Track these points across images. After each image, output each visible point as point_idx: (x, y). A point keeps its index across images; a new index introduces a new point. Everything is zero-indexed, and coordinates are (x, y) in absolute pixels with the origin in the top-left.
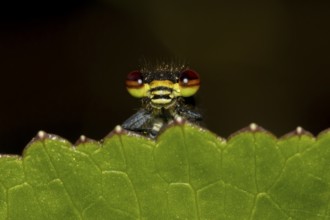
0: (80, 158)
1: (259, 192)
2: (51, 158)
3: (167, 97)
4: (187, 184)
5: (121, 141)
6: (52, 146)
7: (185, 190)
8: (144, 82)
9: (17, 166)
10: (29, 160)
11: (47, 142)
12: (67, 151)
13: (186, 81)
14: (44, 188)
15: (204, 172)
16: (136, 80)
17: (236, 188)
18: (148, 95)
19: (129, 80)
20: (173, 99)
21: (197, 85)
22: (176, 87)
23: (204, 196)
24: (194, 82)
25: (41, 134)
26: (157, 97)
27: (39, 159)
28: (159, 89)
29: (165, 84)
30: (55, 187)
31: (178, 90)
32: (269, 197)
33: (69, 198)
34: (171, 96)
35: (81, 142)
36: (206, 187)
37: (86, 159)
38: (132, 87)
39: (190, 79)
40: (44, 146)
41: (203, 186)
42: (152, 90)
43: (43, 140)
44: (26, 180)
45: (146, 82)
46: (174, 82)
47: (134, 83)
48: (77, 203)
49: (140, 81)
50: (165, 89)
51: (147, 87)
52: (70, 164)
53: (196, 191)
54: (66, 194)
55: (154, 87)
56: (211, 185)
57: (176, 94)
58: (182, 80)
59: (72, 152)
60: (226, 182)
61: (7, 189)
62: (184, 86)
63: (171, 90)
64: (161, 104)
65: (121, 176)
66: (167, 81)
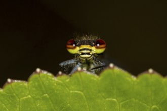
0: (58, 84)
1: (153, 105)
2: (43, 83)
3: (89, 54)
4: (115, 100)
5: (80, 75)
6: (44, 77)
7: (114, 102)
8: (76, 46)
9: (25, 87)
10: (31, 84)
11: (41, 75)
12: (52, 80)
13: (98, 45)
14: (39, 99)
15: (124, 94)
16: (72, 45)
17: (141, 102)
18: (78, 52)
19: (68, 44)
20: (92, 55)
21: (104, 47)
22: (93, 48)
23: (124, 106)
24: (103, 46)
25: (38, 70)
26: (83, 54)
27: (36, 84)
28: (84, 49)
29: (88, 47)
30: (45, 98)
31: (95, 50)
32: (158, 108)
33: (52, 105)
34: (91, 54)
35: (59, 75)
36: (125, 102)
37: (62, 85)
38: (70, 48)
39: (100, 44)
40: (40, 77)
41: (124, 101)
42: (81, 50)
43: (39, 73)
44: (29, 94)
45: (77, 46)
46: (92, 46)
47: (71, 46)
48: (57, 108)
49: (74, 45)
50: (88, 49)
51: (78, 48)
52: (53, 87)
53: (119, 103)
54: (51, 102)
55: (81, 48)
56: (127, 101)
57: (93, 52)
58: (96, 45)
59: (55, 80)
60: (136, 99)
61: (19, 98)
62: (97, 48)
63: (91, 50)
64: (85, 58)
65: (80, 94)
66: (89, 46)
